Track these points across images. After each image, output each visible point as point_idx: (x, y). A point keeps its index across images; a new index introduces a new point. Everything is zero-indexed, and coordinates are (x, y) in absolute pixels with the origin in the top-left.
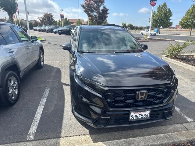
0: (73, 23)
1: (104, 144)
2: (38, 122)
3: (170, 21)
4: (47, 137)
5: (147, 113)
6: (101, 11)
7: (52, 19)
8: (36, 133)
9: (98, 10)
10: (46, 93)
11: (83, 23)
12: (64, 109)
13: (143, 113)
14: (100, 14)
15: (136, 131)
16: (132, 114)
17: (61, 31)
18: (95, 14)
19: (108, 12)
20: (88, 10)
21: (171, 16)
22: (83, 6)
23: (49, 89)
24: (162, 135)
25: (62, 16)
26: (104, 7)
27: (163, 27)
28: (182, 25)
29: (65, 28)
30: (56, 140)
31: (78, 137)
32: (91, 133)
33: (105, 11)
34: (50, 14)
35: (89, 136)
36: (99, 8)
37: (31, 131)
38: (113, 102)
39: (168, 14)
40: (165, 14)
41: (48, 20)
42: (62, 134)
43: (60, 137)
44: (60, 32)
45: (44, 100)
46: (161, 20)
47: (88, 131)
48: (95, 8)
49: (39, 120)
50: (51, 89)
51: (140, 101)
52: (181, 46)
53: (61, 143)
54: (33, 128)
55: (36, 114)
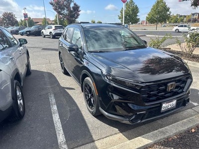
0: (38, 22)
1: (143, 137)
2: (62, 131)
3: (138, 17)
4: (80, 143)
5: (174, 102)
6: (72, 9)
7: (14, 19)
8: (66, 142)
9: (68, 7)
10: (53, 100)
11: (50, 22)
12: (81, 114)
13: (171, 103)
14: (71, 12)
15: (159, 122)
16: (164, 105)
17: (29, 31)
18: (65, 12)
19: (80, 9)
20: (58, 7)
21: (138, 12)
22: (51, 4)
23: (52, 96)
24: (185, 120)
25: (26, 15)
26: (75, 4)
27: (132, 24)
28: (148, 20)
29: (33, 28)
30: (92, 144)
31: (111, 138)
32: (121, 131)
33: (76, 8)
34: (10, 14)
35: (121, 134)
36: (69, 5)
37: (59, 141)
38: (147, 97)
39: (135, 10)
40: (133, 10)
41: (9, 20)
42: (94, 137)
43: (93, 141)
44: (28, 33)
45: (55, 108)
46: (129, 16)
47: (117, 130)
48: (65, 6)
49: (61, 128)
50: (55, 95)
51: (170, 92)
52: (160, 40)
53: (98, 147)
54: (61, 138)
55: (55, 123)
